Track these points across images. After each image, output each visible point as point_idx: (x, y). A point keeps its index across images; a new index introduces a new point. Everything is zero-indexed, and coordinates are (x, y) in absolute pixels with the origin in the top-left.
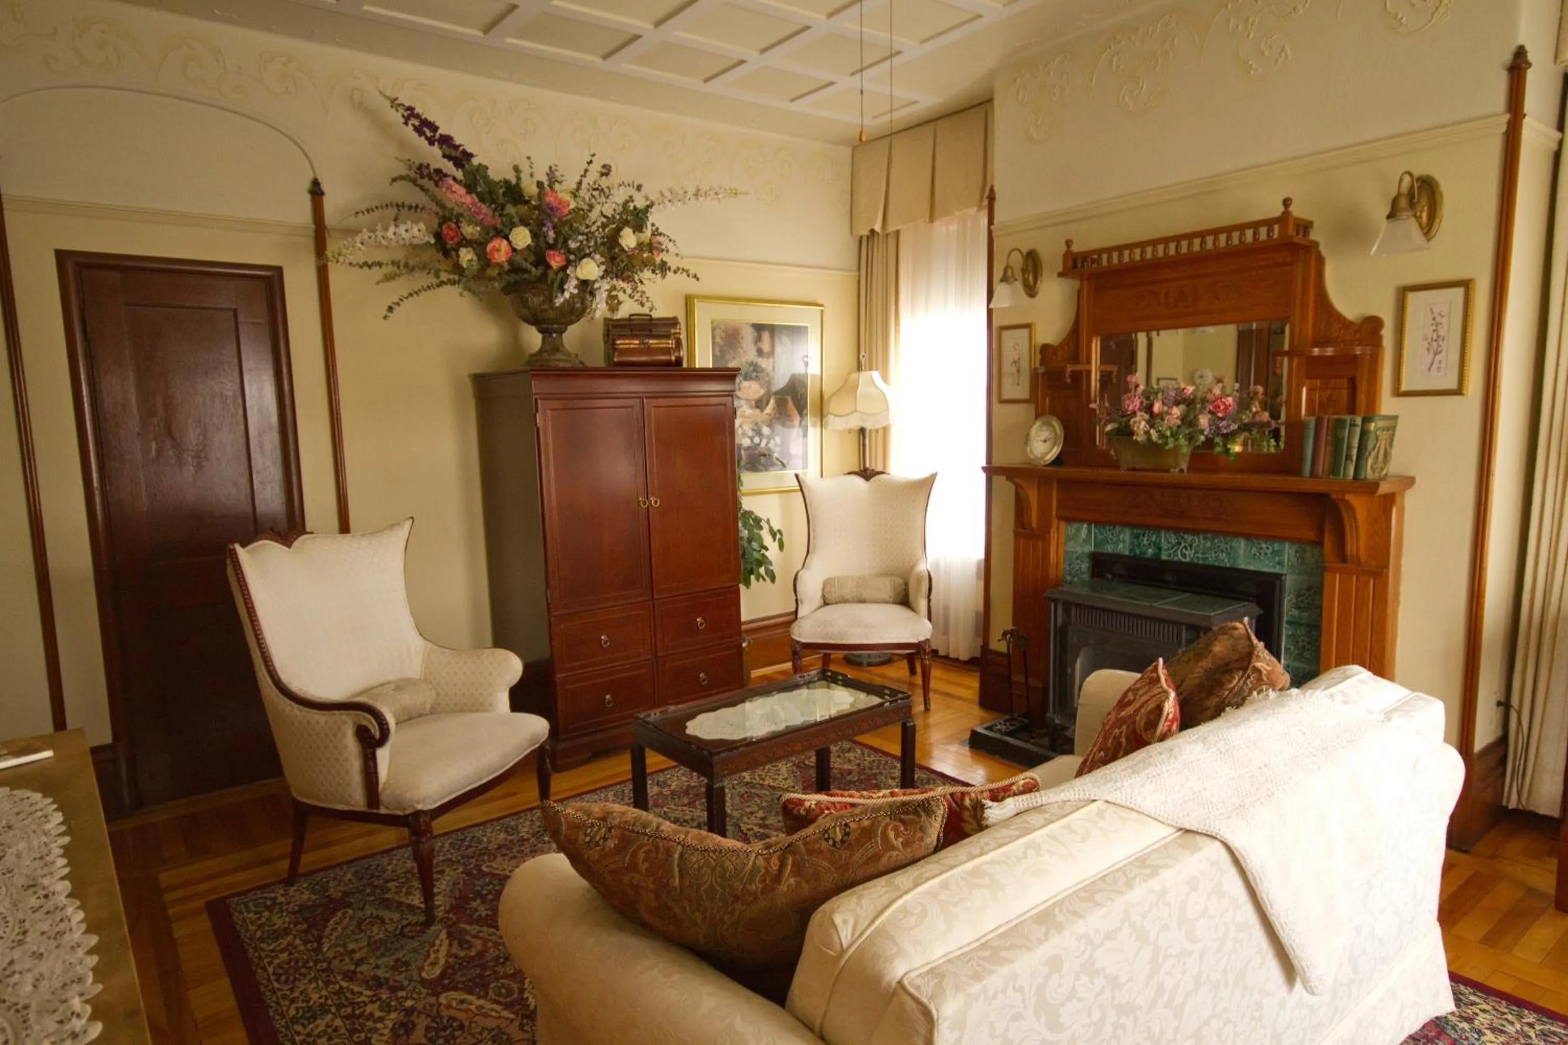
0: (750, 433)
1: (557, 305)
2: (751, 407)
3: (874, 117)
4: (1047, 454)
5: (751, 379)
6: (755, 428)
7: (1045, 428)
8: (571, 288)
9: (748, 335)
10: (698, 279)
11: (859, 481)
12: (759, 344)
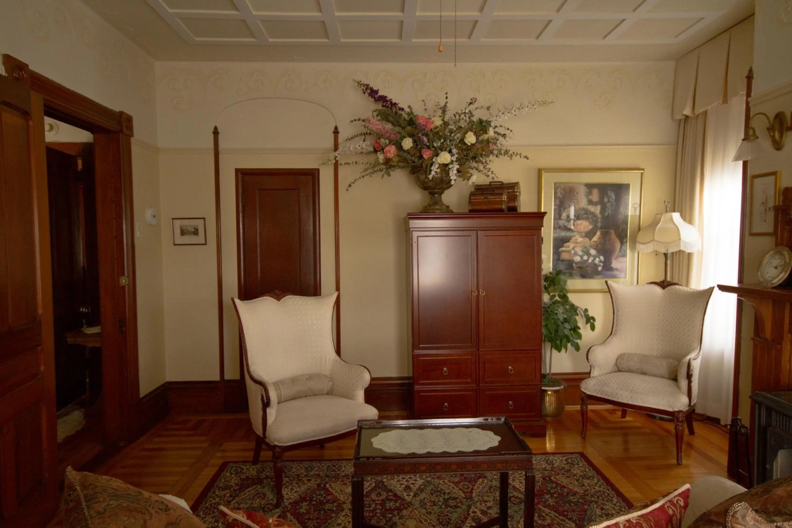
0: (581, 253)
1: (430, 179)
2: (582, 237)
3: (676, 37)
4: (774, 278)
5: (583, 219)
6: (585, 250)
7: (777, 257)
8: (435, 168)
9: (582, 191)
10: (528, 159)
11: (658, 290)
12: (590, 197)
